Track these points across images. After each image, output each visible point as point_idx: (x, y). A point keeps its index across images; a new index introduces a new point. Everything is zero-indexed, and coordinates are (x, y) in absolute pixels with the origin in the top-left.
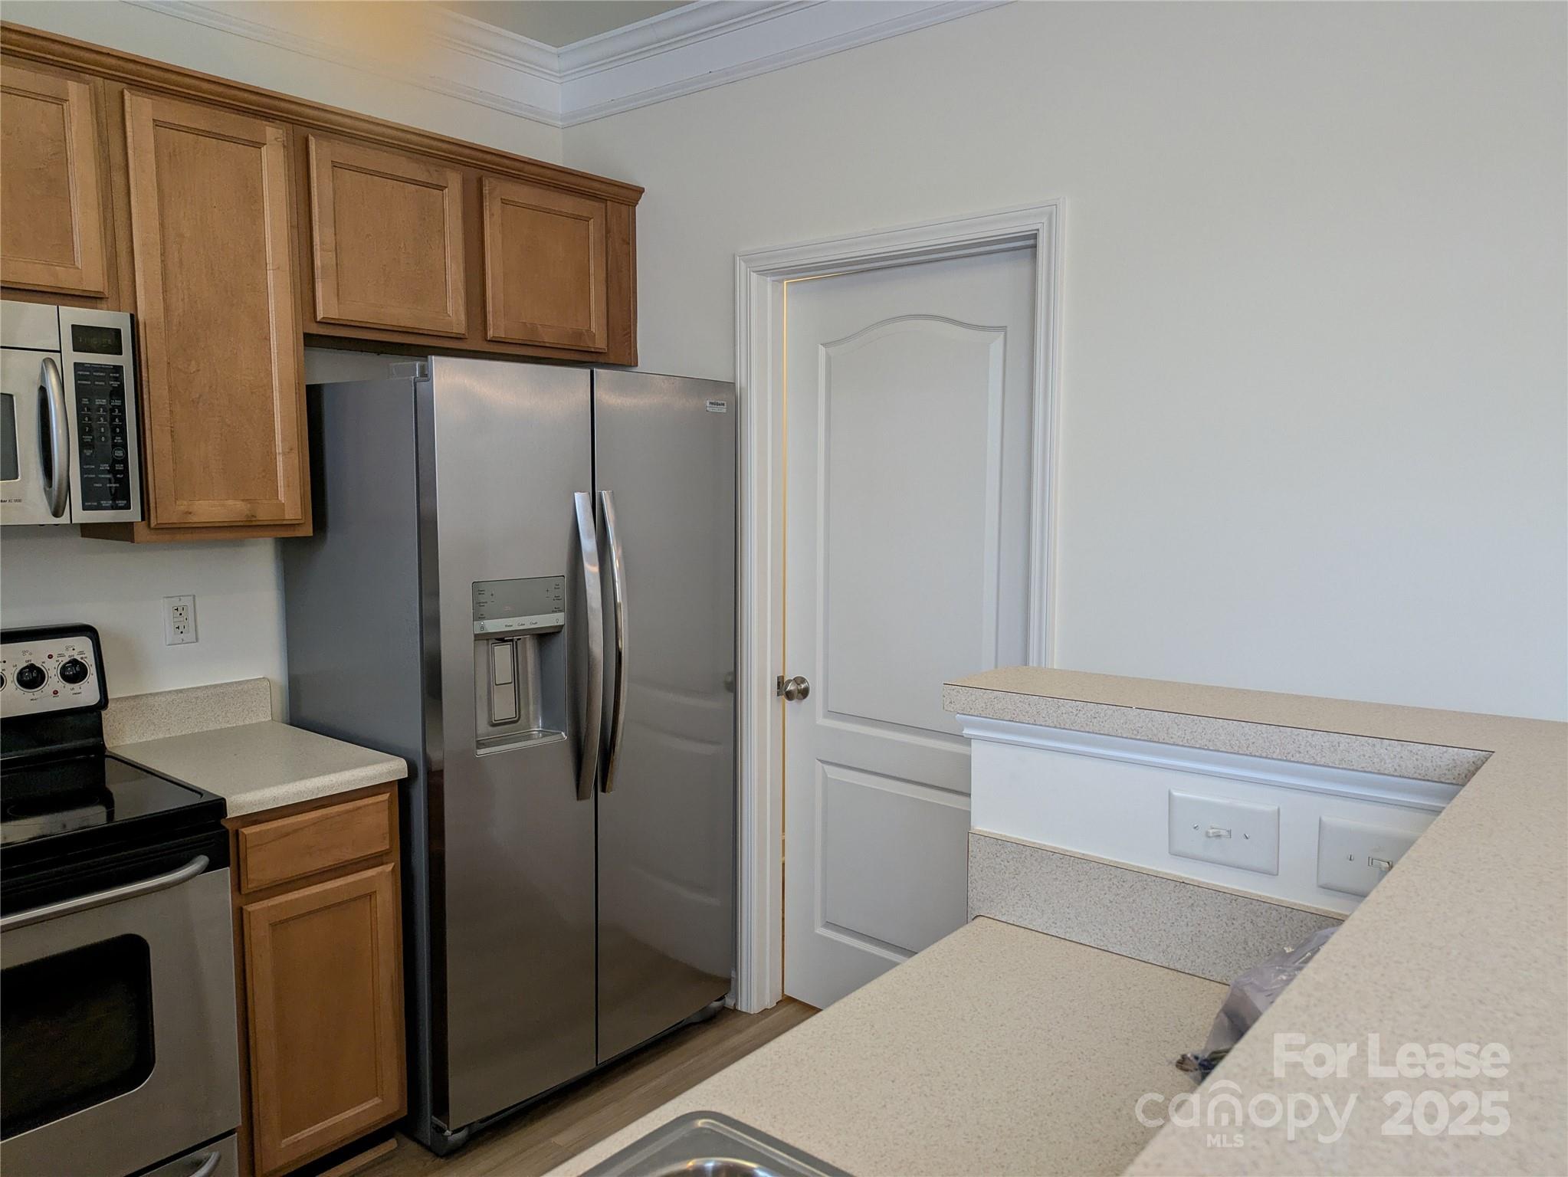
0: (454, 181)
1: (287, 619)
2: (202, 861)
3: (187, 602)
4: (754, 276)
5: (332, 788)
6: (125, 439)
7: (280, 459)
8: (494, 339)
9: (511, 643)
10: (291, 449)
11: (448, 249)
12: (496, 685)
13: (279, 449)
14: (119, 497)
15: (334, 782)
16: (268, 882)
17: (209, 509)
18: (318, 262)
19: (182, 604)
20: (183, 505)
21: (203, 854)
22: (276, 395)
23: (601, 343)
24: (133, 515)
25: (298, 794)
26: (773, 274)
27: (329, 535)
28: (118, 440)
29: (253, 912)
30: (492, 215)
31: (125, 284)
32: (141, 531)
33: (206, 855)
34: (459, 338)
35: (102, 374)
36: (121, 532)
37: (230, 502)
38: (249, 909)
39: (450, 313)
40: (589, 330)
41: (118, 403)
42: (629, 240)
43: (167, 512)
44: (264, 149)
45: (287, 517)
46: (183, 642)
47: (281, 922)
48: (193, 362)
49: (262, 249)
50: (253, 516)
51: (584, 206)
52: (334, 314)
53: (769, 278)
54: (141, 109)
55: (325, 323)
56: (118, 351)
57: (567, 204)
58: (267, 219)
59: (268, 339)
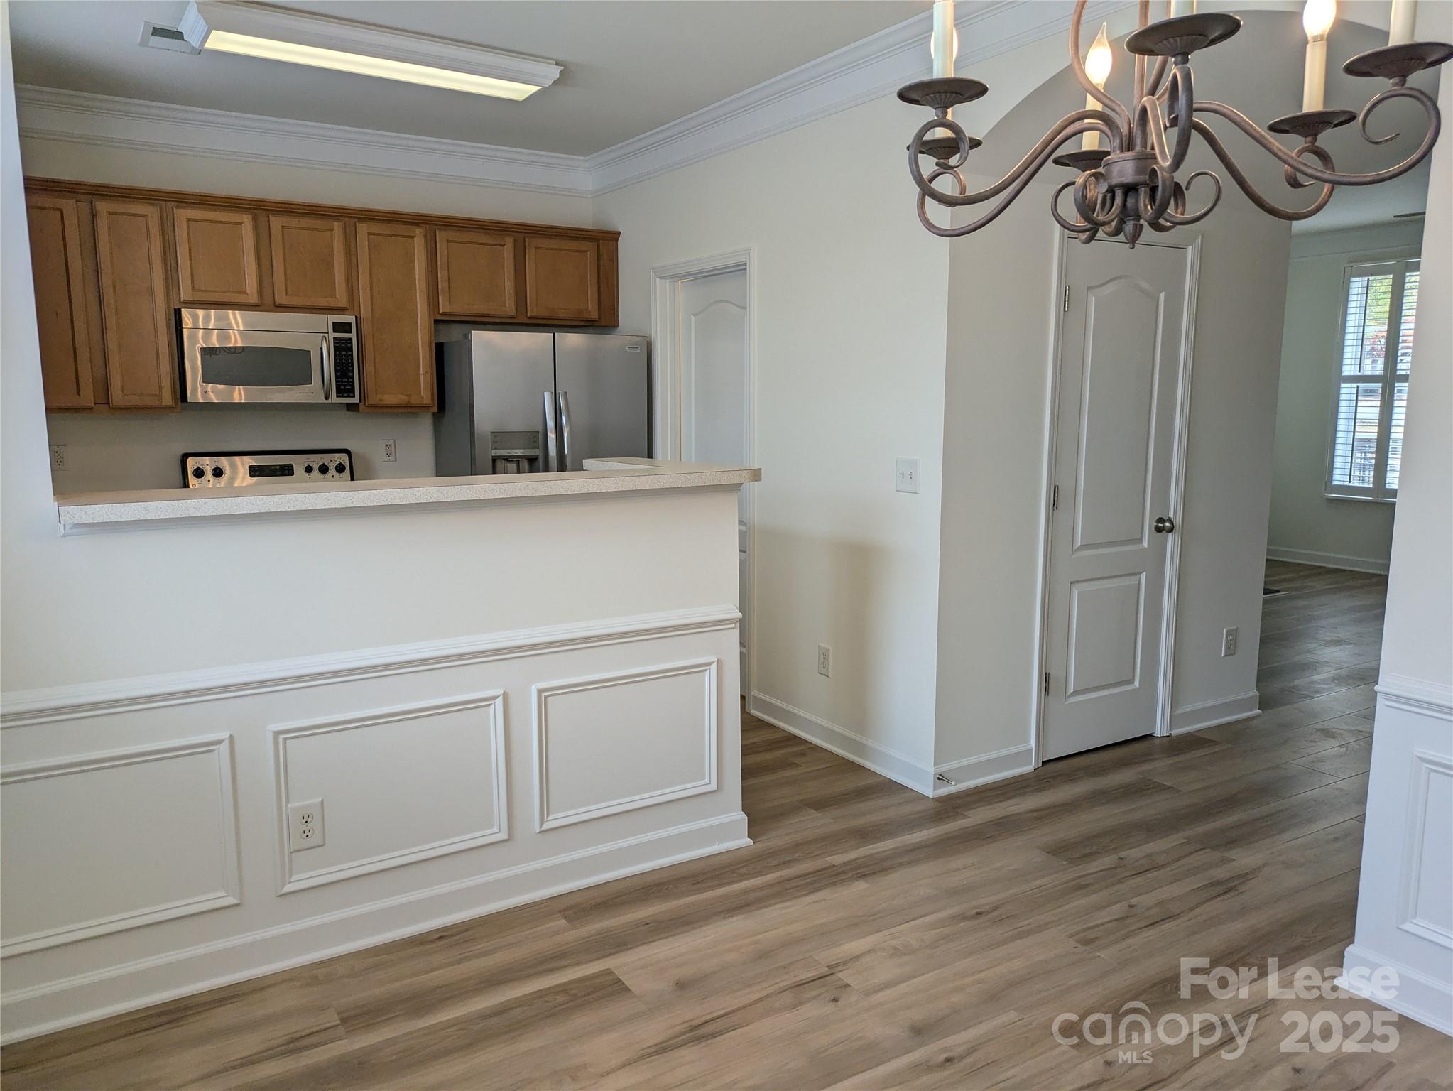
0: (509, 242)
1: (436, 454)
3: (391, 442)
4: (658, 279)
6: (353, 368)
7: (422, 376)
8: (531, 318)
10: (427, 373)
11: (506, 274)
13: (421, 372)
14: (351, 393)
17: (390, 398)
18: (440, 287)
19: (389, 443)
20: (379, 397)
22: (420, 348)
23: (594, 316)
24: (356, 400)
26: (671, 278)
27: (446, 413)
28: (350, 368)
30: (529, 256)
31: (356, 303)
32: (362, 407)
34: (512, 317)
35: (344, 342)
36: (351, 407)
37: (400, 396)
39: (507, 305)
40: (587, 309)
41: (350, 353)
42: (614, 260)
43: (372, 400)
44: (415, 239)
45: (424, 403)
46: (389, 461)
48: (384, 335)
49: (414, 283)
50: (409, 402)
51: (584, 245)
52: (447, 310)
53: (668, 281)
54: (363, 229)
55: (444, 314)
56: (351, 332)
57: (573, 245)
58: (417, 270)
59: (417, 323)
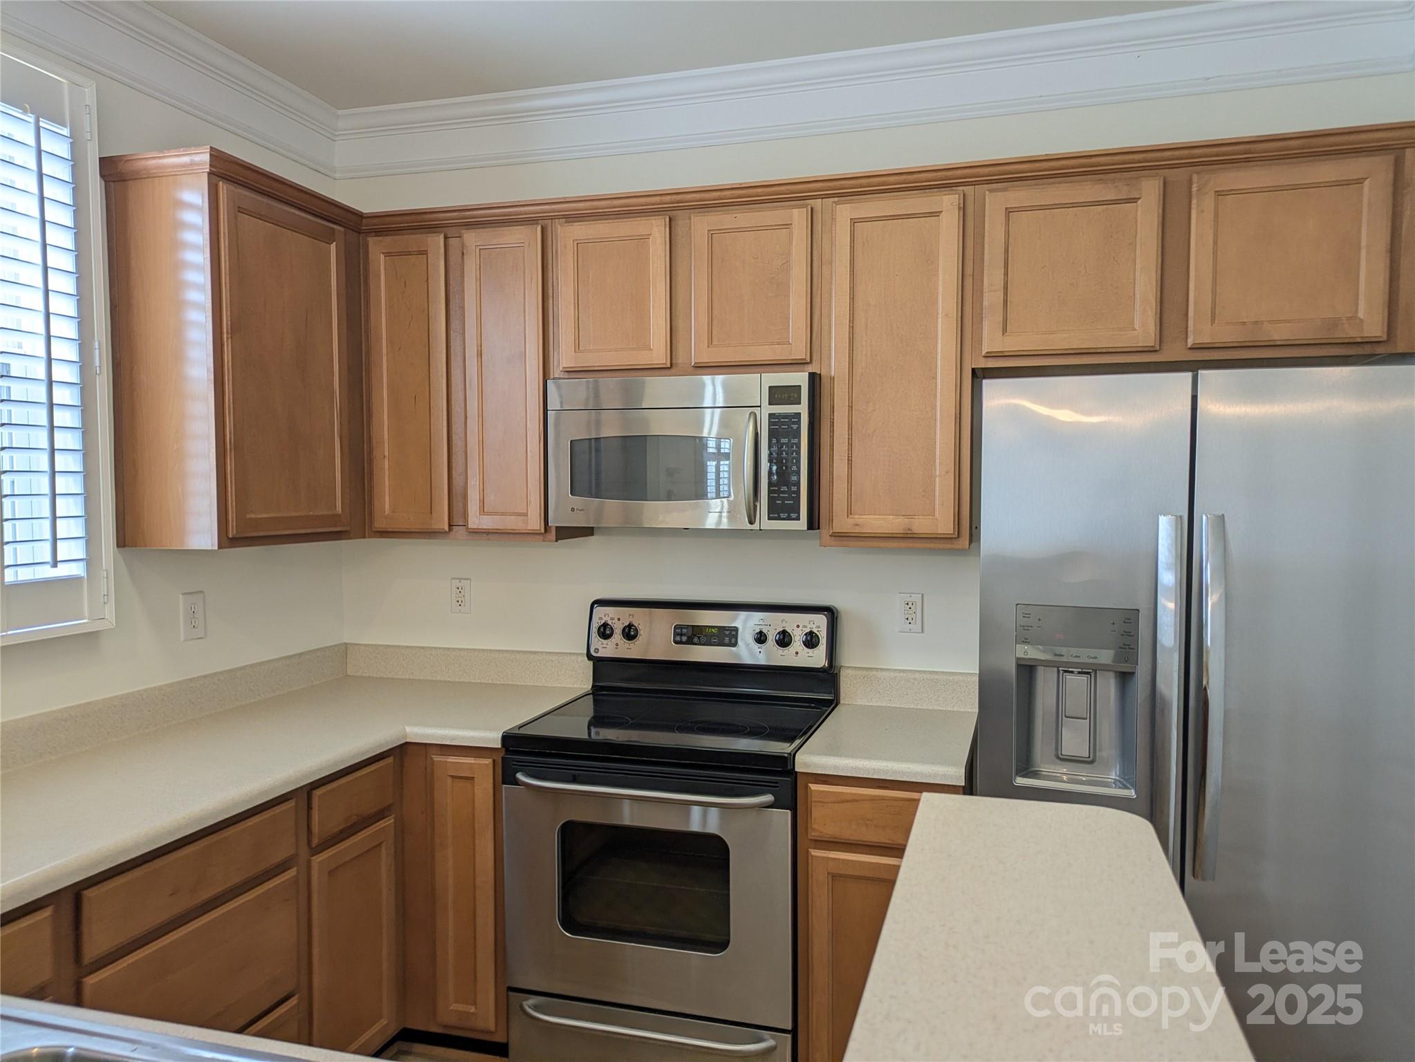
0: (1152, 189)
2: (769, 798)
3: (916, 598)
5: (887, 773)
6: (799, 467)
7: (938, 480)
8: (1194, 346)
9: (1089, 676)
10: (947, 473)
12: (1066, 717)
13: (937, 472)
14: (792, 511)
15: (890, 768)
16: (828, 836)
17: (873, 522)
18: (985, 303)
19: (912, 600)
20: (855, 520)
21: (771, 793)
22: (939, 424)
23: (1375, 330)
24: (801, 525)
25: (855, 768)
28: (794, 468)
29: (816, 856)
31: (826, 349)
33: (773, 795)
34: (1150, 351)
35: (787, 420)
37: (892, 517)
38: (813, 854)
40: (1354, 318)
41: (796, 440)
43: (840, 525)
44: (941, 216)
45: (939, 531)
46: (911, 631)
47: (841, 876)
48: (871, 403)
50: (909, 529)
52: (998, 347)
54: (844, 214)
55: (990, 356)
56: (800, 403)
59: (935, 378)
